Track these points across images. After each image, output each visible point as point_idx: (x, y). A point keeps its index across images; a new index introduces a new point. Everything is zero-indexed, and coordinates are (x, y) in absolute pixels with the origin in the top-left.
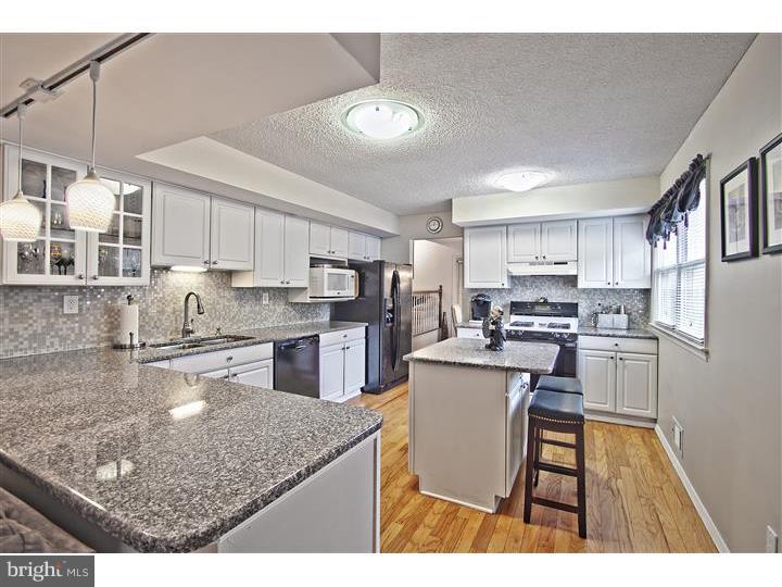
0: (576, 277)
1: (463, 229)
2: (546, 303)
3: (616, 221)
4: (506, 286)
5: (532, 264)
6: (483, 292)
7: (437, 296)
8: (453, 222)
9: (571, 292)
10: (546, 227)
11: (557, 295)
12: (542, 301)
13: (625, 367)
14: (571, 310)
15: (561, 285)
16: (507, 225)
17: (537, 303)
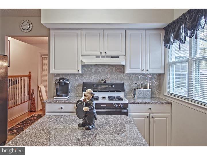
0: (123, 66)
1: (49, 29)
2: (105, 83)
3: (147, 32)
4: (80, 72)
5: (97, 57)
6: (64, 77)
7: (27, 79)
8: (42, 22)
9: (120, 76)
10: (106, 32)
11: (112, 78)
12: (103, 82)
13: (154, 122)
14: (120, 87)
15: (114, 71)
16: (81, 29)
17: (100, 83)
